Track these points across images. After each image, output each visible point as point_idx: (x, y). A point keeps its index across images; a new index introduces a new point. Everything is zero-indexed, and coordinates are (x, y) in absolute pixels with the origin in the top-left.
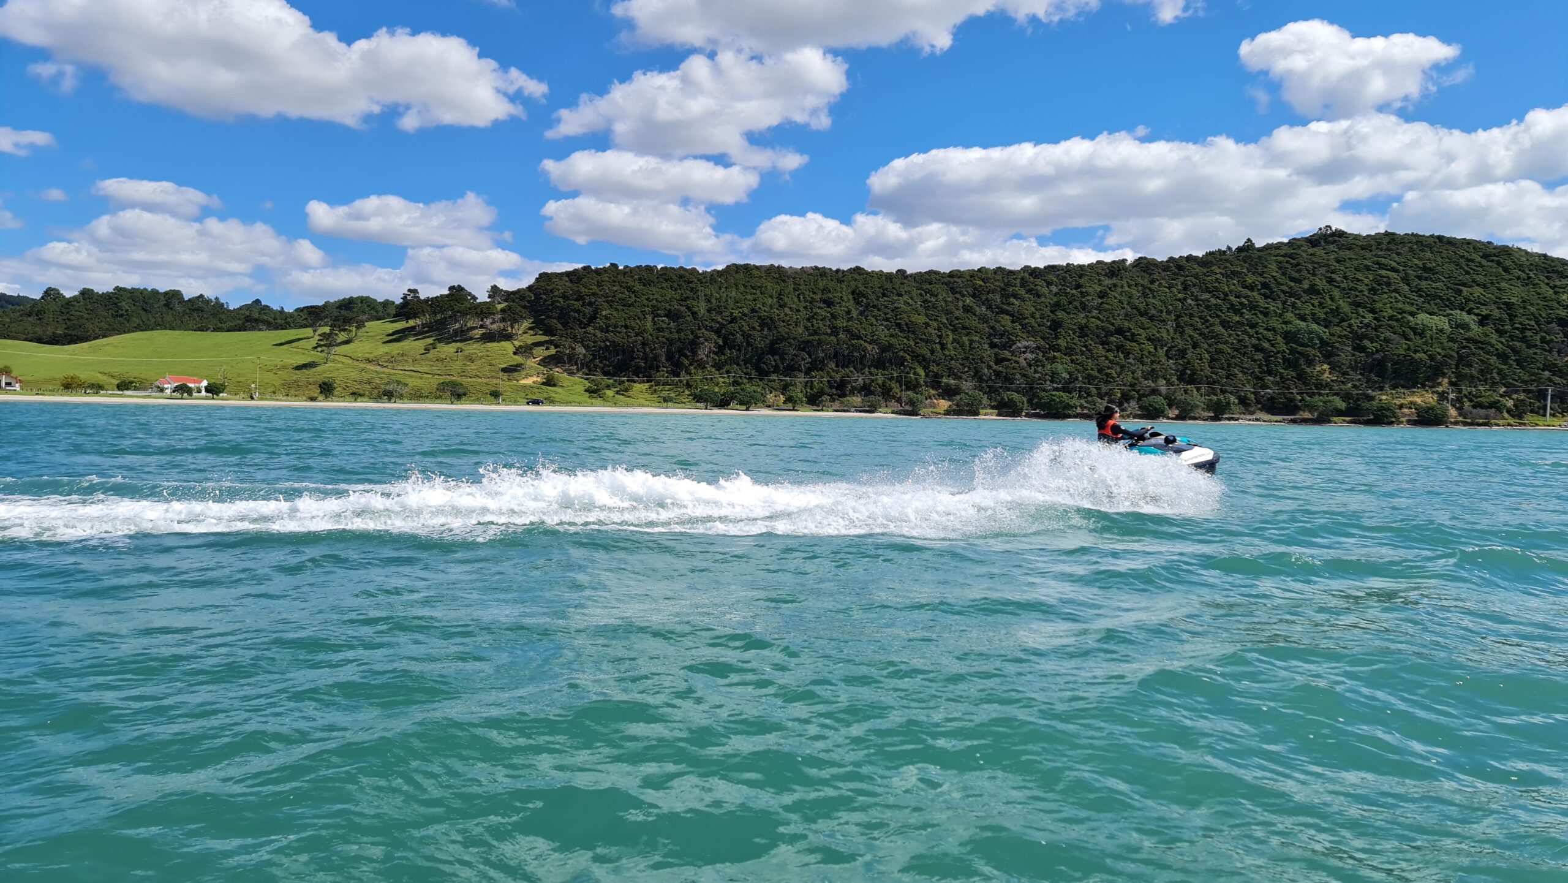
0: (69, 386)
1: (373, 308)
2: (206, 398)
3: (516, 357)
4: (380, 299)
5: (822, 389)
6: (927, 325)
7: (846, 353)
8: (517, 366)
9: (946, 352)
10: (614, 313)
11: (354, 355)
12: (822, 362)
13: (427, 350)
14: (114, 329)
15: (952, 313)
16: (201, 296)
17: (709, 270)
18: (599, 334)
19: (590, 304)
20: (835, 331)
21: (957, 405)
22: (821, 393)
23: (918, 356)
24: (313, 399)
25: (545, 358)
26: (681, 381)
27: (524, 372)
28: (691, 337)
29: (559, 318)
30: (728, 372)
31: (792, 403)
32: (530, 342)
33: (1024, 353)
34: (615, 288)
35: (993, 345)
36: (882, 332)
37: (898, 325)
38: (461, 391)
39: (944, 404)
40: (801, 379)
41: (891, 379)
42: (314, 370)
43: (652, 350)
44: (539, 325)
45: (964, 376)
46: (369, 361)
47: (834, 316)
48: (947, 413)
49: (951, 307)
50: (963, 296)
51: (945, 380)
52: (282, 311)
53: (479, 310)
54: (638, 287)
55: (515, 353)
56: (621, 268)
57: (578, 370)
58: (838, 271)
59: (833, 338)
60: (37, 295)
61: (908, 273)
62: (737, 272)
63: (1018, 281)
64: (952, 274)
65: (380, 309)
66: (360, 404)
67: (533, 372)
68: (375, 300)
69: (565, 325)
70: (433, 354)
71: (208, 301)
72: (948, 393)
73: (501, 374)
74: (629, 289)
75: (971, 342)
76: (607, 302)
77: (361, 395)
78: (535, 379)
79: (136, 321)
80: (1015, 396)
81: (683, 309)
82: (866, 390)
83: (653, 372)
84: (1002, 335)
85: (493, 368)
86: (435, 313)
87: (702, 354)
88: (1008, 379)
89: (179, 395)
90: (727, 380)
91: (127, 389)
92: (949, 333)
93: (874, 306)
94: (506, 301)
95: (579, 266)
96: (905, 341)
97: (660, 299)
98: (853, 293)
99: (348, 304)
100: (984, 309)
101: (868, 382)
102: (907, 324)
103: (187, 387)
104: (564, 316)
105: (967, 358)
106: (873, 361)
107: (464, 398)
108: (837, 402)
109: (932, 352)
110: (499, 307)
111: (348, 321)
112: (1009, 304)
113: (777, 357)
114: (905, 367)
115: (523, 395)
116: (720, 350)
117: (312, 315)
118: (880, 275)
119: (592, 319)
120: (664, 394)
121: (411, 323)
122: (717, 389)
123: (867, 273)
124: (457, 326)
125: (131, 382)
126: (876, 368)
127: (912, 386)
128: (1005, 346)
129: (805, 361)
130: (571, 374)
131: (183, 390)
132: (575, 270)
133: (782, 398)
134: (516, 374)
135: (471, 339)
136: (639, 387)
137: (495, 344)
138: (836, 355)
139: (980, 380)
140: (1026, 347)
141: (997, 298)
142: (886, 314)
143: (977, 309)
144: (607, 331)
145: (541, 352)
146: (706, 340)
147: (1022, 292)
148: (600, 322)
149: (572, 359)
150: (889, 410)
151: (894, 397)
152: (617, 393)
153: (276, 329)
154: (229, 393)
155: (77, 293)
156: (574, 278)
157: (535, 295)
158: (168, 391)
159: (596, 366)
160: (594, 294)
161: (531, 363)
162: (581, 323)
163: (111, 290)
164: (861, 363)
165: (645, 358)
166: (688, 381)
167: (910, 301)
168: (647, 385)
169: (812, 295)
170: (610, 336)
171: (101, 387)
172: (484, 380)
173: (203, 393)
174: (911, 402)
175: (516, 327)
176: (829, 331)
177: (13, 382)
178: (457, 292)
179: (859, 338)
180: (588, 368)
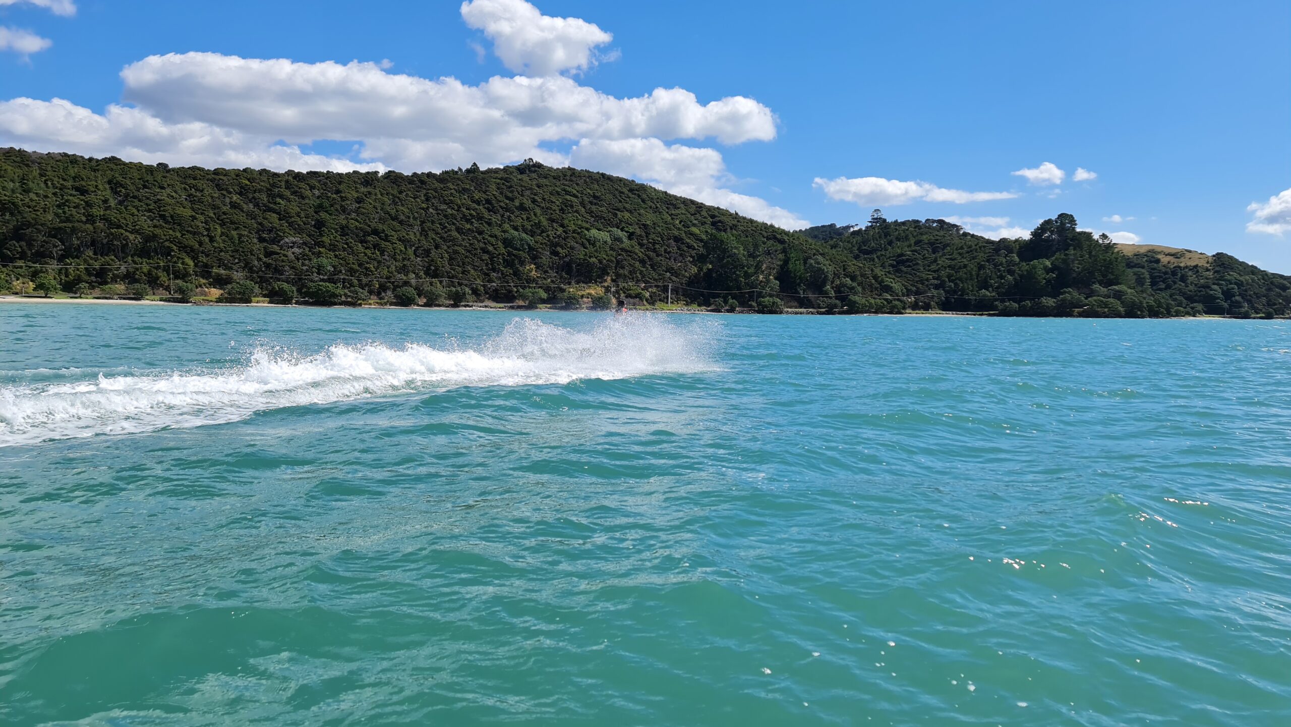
5: (79, 276)
6: (194, 218)
7: (105, 241)
9: (215, 244)
12: (78, 249)
15: (219, 208)
20: (91, 219)
21: (229, 294)
22: (79, 280)
23: (186, 247)
31: (44, 290)
33: (292, 247)
35: (261, 240)
36: (145, 223)
37: (163, 217)
39: (216, 292)
40: (53, 266)
41: (158, 268)
45: (235, 267)
47: (88, 204)
48: (219, 300)
49: (218, 202)
50: (230, 193)
51: (215, 270)
58: (91, 159)
59: (88, 226)
61: (170, 167)
63: (283, 184)
64: (217, 172)
72: (219, 282)
75: (240, 236)
80: (285, 286)
82: (130, 278)
84: (270, 231)
88: (278, 271)
92: (217, 227)
93: (134, 197)
96: (171, 232)
98: (109, 182)
100: (251, 206)
101: (131, 270)
102: (172, 217)
105: (237, 251)
106: (136, 250)
108: (97, 290)
109: (201, 244)
112: (275, 203)
113: (23, 243)
114: (172, 257)
118: (139, 167)
123: (125, 164)
126: (140, 256)
127: (182, 275)
128: (274, 241)
129: (58, 247)
133: (32, 285)
138: (93, 243)
139: (251, 270)
140: (294, 243)
141: (264, 197)
142: (147, 205)
143: (245, 206)
147: (287, 193)
150: (158, 297)
151: (162, 286)
164: (123, 252)
167: (174, 194)
169: (62, 182)
174: (180, 290)
176: (84, 219)
179: (119, 227)
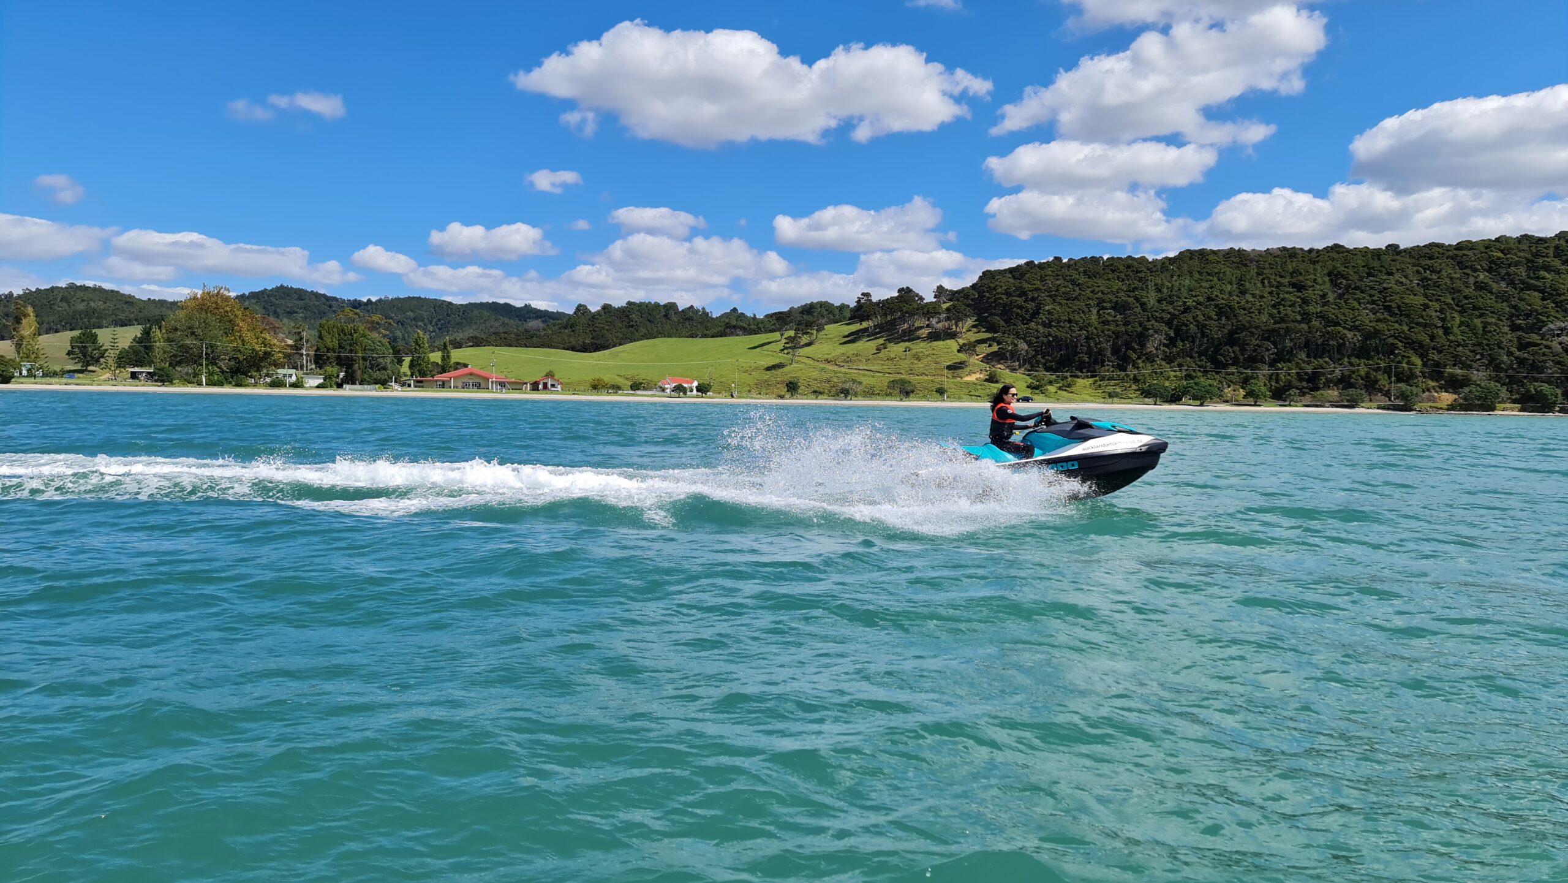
0: (596, 387)
1: (831, 312)
2: (697, 397)
3: (960, 354)
4: (837, 304)
5: (1290, 382)
6: (1426, 307)
7: (1320, 342)
8: (960, 363)
9: (1451, 338)
10: (1058, 308)
11: (816, 357)
12: (1290, 352)
13: (879, 350)
14: (627, 338)
15: (1459, 291)
16: (692, 307)
17: (1159, 257)
18: (1041, 329)
19: (1033, 299)
20: (1306, 317)
21: (1465, 399)
22: (1289, 386)
23: (1414, 342)
24: (781, 397)
25: (988, 355)
26: (1127, 376)
27: (967, 369)
28: (1139, 329)
29: (1001, 315)
30: (1180, 365)
31: (1253, 397)
32: (973, 339)
33: (1558, 335)
34: (1058, 282)
35: (1514, 328)
36: (1366, 317)
37: (1388, 309)
38: (909, 389)
39: (1447, 398)
40: (1265, 371)
41: (1377, 370)
42: (781, 370)
43: (1096, 344)
44: (982, 323)
45: (1475, 365)
46: (828, 361)
47: (1305, 302)
48: (1452, 407)
49: (1459, 284)
50: (1476, 270)
51: (1448, 370)
52: (754, 318)
53: (925, 310)
54: (1082, 279)
55: (959, 351)
56: (1065, 261)
57: (1020, 367)
58: (1311, 251)
59: (1304, 326)
60: (570, 311)
61: (1402, 247)
62: (1191, 259)
63: (1551, 252)
64: (1460, 246)
65: (837, 312)
66: (822, 401)
67: (976, 369)
68: (833, 305)
69: (1006, 322)
70: (884, 354)
71: (697, 311)
72: (1453, 384)
73: (946, 371)
74: (1074, 282)
75: (1485, 325)
76: (1050, 296)
77: (821, 393)
78: (978, 375)
79: (643, 330)
80: (1546, 388)
81: (1131, 300)
82: (1344, 382)
83: (1097, 367)
84: (1528, 316)
85: (938, 366)
86: (886, 315)
87: (1151, 347)
88: (1536, 368)
89: (676, 395)
90: (1178, 373)
91: (638, 389)
92: (1456, 315)
93: (1356, 288)
94: (950, 300)
95: (1022, 262)
96: (1397, 326)
97: (1106, 290)
98: (1329, 274)
99: (809, 309)
100: (1503, 285)
101: (1346, 373)
102: (1399, 307)
103: (682, 387)
104: (1007, 313)
105: (1479, 344)
106: (1353, 350)
107: (912, 395)
108: (1308, 397)
109: (1432, 338)
110: (945, 306)
111: (809, 325)
112: (1538, 278)
113: (1236, 348)
114: (1396, 356)
115: (967, 391)
116: (1172, 342)
117: (780, 320)
118: (1365, 252)
119: (1035, 314)
120: (1110, 389)
121: (865, 325)
122: (1167, 384)
123: (1348, 251)
124: (906, 326)
125: (641, 383)
126: (1359, 357)
127: (1406, 378)
128: (1532, 329)
129: (1270, 351)
130: (1013, 370)
131: (680, 389)
132: (1019, 266)
133: (1242, 392)
134: (959, 371)
135: (918, 338)
136: (1082, 383)
137: (940, 343)
138: (1307, 344)
139: (1498, 368)
140: (1562, 330)
141: (1522, 272)
142: (1371, 296)
143: (1495, 285)
144: (1050, 326)
145: (984, 350)
146: (1156, 332)
147: (1557, 263)
148: (1043, 317)
149: (1014, 355)
150: (1375, 404)
151: (1381, 390)
152: (1060, 388)
153: (750, 334)
154: (714, 392)
155: (599, 308)
156: (1017, 274)
157: (979, 293)
158: (668, 391)
159: (1038, 362)
160: (1037, 289)
161: (975, 360)
162: (1024, 319)
163: (625, 305)
164: (1339, 352)
165: (1089, 353)
166: (1135, 376)
167: (1403, 280)
168: (1091, 380)
169: (1279, 279)
170: (1053, 331)
171: (619, 388)
172: (930, 378)
173: (695, 391)
174: (1403, 396)
175: (960, 325)
176: (1299, 318)
177: (556, 383)
178: (906, 294)
179: (1337, 324)
180: (1030, 363)
